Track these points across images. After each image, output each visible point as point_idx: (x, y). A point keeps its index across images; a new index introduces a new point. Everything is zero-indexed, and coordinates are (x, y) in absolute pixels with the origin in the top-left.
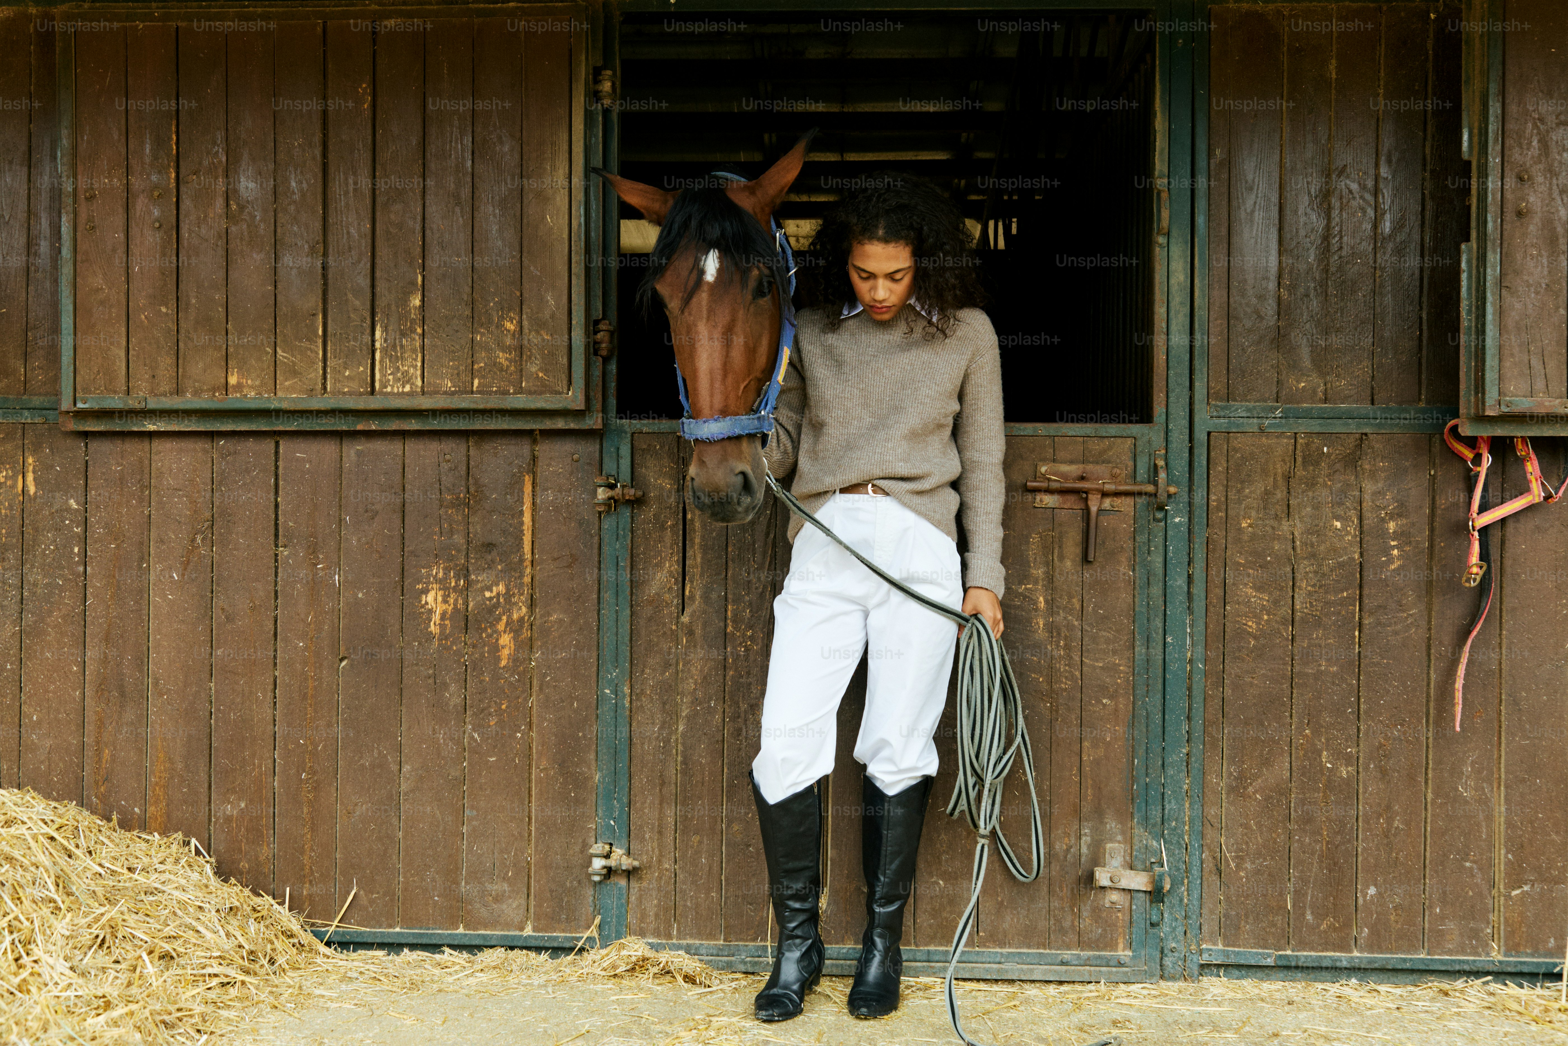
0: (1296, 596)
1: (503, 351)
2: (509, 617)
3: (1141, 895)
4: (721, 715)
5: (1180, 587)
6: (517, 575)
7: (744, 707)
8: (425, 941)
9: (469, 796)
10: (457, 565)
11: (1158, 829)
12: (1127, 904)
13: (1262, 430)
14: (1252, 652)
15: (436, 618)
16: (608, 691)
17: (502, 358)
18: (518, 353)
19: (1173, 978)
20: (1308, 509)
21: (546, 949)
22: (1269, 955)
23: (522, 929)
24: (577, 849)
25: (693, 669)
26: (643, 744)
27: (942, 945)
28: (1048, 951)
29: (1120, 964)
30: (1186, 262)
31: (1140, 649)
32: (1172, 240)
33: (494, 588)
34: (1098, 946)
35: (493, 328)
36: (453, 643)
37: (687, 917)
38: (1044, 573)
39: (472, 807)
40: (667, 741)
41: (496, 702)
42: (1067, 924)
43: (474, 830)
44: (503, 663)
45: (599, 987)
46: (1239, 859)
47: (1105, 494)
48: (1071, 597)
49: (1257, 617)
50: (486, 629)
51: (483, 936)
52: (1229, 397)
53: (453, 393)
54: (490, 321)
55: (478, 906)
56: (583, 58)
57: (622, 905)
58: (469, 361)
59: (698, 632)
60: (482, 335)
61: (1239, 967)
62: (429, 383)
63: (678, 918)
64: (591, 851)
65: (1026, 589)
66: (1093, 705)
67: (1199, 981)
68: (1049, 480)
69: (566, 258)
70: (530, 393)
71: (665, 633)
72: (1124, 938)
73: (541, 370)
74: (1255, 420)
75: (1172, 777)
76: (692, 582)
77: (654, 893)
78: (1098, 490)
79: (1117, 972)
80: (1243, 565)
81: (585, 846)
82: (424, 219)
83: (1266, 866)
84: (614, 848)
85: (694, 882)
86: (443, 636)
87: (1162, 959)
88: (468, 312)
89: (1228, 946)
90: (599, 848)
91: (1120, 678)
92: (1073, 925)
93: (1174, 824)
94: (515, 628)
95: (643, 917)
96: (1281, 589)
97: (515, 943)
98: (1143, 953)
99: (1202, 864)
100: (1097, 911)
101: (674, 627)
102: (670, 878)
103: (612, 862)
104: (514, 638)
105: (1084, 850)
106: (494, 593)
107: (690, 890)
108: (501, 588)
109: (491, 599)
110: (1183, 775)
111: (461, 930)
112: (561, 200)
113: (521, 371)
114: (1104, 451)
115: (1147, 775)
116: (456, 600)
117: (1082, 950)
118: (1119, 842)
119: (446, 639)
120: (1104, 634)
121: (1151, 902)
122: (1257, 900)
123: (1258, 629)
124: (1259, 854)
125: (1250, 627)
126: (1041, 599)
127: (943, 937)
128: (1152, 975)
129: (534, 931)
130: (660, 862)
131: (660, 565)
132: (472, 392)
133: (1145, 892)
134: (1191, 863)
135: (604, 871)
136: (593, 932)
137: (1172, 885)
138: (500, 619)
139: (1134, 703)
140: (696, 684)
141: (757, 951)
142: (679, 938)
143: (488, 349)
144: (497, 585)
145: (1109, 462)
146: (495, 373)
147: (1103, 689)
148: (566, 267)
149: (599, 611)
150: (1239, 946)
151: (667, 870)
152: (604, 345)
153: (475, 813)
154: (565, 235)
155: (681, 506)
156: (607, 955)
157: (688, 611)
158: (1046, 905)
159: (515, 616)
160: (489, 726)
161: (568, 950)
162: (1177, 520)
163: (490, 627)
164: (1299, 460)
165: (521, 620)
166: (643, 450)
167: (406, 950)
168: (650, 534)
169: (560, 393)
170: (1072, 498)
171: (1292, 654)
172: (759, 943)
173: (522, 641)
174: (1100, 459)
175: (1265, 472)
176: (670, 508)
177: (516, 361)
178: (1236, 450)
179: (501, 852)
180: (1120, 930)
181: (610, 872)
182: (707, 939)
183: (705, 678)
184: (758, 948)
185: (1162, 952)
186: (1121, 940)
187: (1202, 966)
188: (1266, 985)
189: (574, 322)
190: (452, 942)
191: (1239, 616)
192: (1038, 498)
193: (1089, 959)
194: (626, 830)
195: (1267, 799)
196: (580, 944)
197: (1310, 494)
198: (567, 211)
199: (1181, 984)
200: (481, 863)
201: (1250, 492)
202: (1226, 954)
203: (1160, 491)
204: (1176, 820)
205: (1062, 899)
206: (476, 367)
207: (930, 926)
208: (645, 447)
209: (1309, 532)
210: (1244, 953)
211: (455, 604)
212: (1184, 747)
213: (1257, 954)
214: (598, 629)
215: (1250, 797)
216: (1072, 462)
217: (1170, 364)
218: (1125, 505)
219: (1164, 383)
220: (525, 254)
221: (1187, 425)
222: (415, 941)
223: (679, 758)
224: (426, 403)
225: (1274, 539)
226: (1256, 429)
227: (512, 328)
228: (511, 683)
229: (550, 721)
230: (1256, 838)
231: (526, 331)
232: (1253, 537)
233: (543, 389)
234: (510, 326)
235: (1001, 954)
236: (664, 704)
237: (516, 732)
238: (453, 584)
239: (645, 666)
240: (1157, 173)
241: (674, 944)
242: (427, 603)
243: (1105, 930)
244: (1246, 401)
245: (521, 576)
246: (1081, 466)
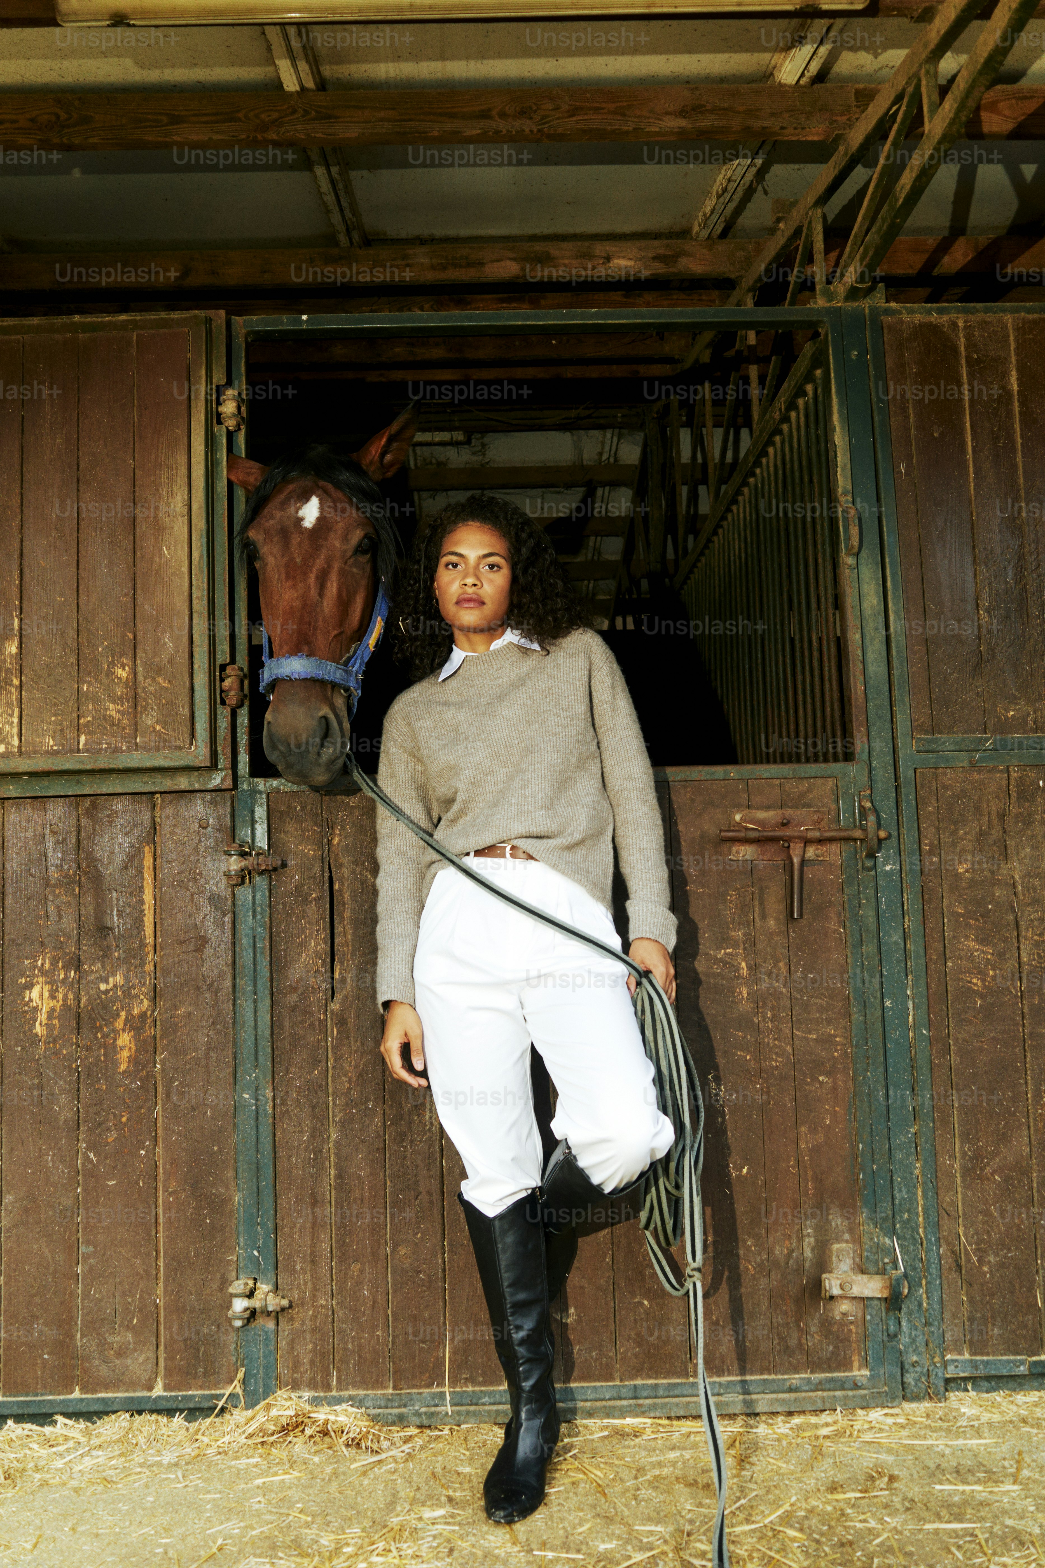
0: (1022, 947)
1: (114, 703)
2: (129, 1013)
3: (875, 1302)
4: (381, 1118)
5: (896, 943)
6: (137, 962)
7: (407, 1107)
8: (32, 1410)
9: (85, 1228)
10: (66, 954)
11: (889, 1224)
12: (860, 1315)
13: (973, 765)
14: (979, 1012)
15: (42, 1017)
16: (247, 1096)
17: (113, 709)
18: (131, 703)
19: (916, 1398)
20: (1028, 850)
21: (182, 1411)
22: (1022, 1363)
23: (150, 1388)
24: (215, 1286)
25: (346, 1065)
26: (290, 1157)
27: (650, 1377)
28: (773, 1377)
29: (856, 1387)
30: (877, 584)
31: (857, 1017)
32: (862, 561)
33: (111, 979)
34: (829, 1367)
35: (102, 676)
36: (63, 1046)
37: (348, 1363)
38: (745, 935)
39: (88, 1243)
40: (318, 1152)
41: (115, 1115)
42: (793, 1342)
43: (91, 1269)
44: (123, 1067)
45: (244, 1462)
46: (982, 1253)
47: (807, 842)
48: (776, 961)
49: (982, 974)
50: (101, 1027)
51: (103, 1400)
52: (933, 730)
53: (56, 753)
54: (98, 667)
55: (97, 1362)
56: (203, 372)
57: (270, 1352)
58: (75, 715)
59: (351, 1021)
60: (90, 684)
61: (988, 1378)
62: (27, 742)
63: (337, 1364)
64: (231, 1290)
65: (726, 954)
66: (808, 1084)
67: (946, 1399)
68: (747, 829)
69: (186, 594)
70: (147, 750)
71: (312, 1025)
72: (859, 1354)
73: (158, 722)
74: (965, 754)
75: (901, 1161)
76: (342, 963)
77: (308, 1336)
78: (800, 838)
79: (854, 1397)
80: (963, 915)
81: (225, 1282)
82: (21, 555)
83: (1012, 1258)
84: (258, 1285)
85: (355, 1320)
86: (52, 1039)
87: (902, 1375)
88: (73, 660)
89: (975, 1354)
90: (238, 1286)
91: (836, 1051)
92: (800, 1344)
93: (906, 1216)
94: (136, 1025)
95: (296, 1365)
96: (1005, 940)
97: (142, 1407)
98: (882, 1372)
99: (940, 1261)
100: (827, 1324)
101: (322, 1017)
102: (327, 1316)
103: (256, 1303)
104: (134, 1037)
105: (808, 1254)
106: (111, 985)
107: (351, 1330)
108: (119, 979)
109: (106, 992)
110: (912, 1158)
111: (77, 1394)
112: (180, 528)
113: (136, 724)
114: (803, 795)
115: (873, 1162)
116: (66, 996)
117: (812, 1372)
118: (847, 1241)
119: (54, 1041)
120: (816, 1001)
121: (888, 1310)
122: (1004, 1297)
123: (985, 987)
124: (1002, 1245)
125: (976, 984)
126: (744, 964)
127: (650, 1369)
128: (893, 1398)
129: (165, 1390)
130: (314, 1297)
131: (304, 944)
132: (78, 751)
133: (879, 1299)
134: (928, 1260)
135: (247, 1314)
136: (236, 1387)
137: (910, 1288)
138: (118, 1015)
139: (854, 1079)
140: (350, 1082)
141: (433, 1399)
142: (339, 1389)
143: (97, 701)
144: (114, 975)
145: (810, 806)
146: (105, 728)
147: (818, 1066)
148: (187, 604)
149: (234, 1001)
150: (988, 1354)
151: (322, 1306)
152: (232, 693)
153: (91, 1249)
154: (185, 569)
155: (327, 875)
156: (253, 1418)
157: (338, 997)
158: (768, 1321)
159: (136, 1012)
160: (108, 1144)
161: (207, 1411)
162: (888, 868)
163: (106, 1025)
164: (1014, 795)
165: (143, 1015)
166: (282, 813)
167: (10, 1422)
168: (292, 908)
169: (180, 748)
170: (771, 848)
171: (1023, 1013)
172: (436, 1390)
173: (145, 1041)
174: (800, 802)
175: (978, 810)
176: (314, 878)
177: (129, 714)
178: (945, 787)
179: (124, 1294)
180: (854, 1345)
181: (253, 1314)
182: (373, 1388)
183: (361, 1074)
184: (434, 1396)
185: (902, 1368)
186: (855, 1358)
187: (947, 1381)
188: (1020, 1398)
189: (196, 666)
190: (64, 1410)
191: (962, 973)
192: (734, 849)
193: (820, 1383)
194: (272, 1261)
195: (1007, 1180)
196: (221, 1404)
197: (1029, 832)
198: (186, 541)
199: (926, 1405)
200: (99, 1310)
201: (966, 834)
202: (974, 1365)
203: (870, 836)
204: (909, 1211)
205: (785, 1313)
206: (82, 721)
207: (636, 1356)
208: (283, 808)
209: (1029, 874)
210: (994, 1363)
211: (65, 1000)
212: (912, 1126)
213: (1009, 1362)
214: (234, 1023)
215: (988, 1179)
216: (768, 808)
217: (869, 695)
218: (834, 853)
219: (864, 716)
220: (138, 591)
221: (892, 762)
222: (20, 1412)
223: (332, 1172)
224: (24, 765)
225: (994, 884)
226: (966, 764)
227: (125, 675)
228: (131, 1091)
229: (179, 1134)
230: (998, 1226)
231: (140, 678)
232: (972, 883)
233: (162, 743)
234: (122, 673)
235: (720, 1384)
236: (314, 1108)
237: (139, 1149)
238: (62, 976)
239: (289, 1065)
240: (840, 490)
241: (333, 1397)
242: (31, 1000)
243: (837, 1347)
244: (954, 733)
245: (142, 964)
246: (780, 812)
